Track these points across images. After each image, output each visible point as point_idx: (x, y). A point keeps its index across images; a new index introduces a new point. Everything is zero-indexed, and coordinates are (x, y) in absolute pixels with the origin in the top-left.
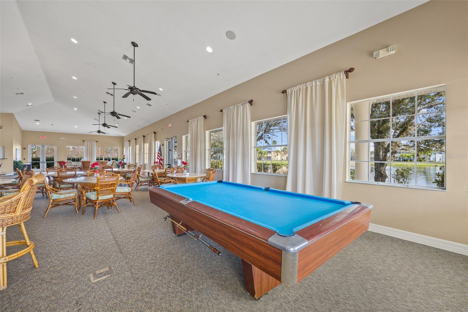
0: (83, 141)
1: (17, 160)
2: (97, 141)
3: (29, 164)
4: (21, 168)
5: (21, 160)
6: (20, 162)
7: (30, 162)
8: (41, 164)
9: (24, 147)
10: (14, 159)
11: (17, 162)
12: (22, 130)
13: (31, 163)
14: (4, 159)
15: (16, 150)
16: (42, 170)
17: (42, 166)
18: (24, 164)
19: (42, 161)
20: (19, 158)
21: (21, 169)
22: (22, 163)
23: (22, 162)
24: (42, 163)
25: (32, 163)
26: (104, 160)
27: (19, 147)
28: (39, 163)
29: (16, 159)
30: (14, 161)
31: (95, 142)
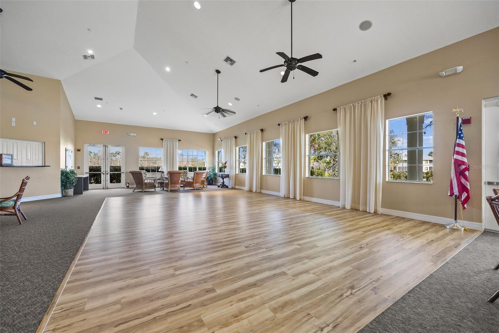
0: (161, 139)
1: (68, 168)
2: (180, 140)
3: (86, 176)
4: (74, 184)
5: (73, 168)
6: (72, 172)
7: (87, 173)
8: (102, 175)
9: (78, 148)
10: (62, 167)
11: (67, 173)
12: (76, 119)
13: (88, 175)
14: (45, 166)
15: (66, 151)
16: (105, 186)
17: (105, 180)
18: (79, 176)
19: (104, 171)
20: (70, 166)
21: (74, 186)
22: (75, 174)
23: (75, 172)
24: (104, 174)
25: (90, 174)
26: (198, 170)
27: (71, 147)
28: (100, 174)
29: (66, 167)
30: (62, 171)
31: (177, 141)
